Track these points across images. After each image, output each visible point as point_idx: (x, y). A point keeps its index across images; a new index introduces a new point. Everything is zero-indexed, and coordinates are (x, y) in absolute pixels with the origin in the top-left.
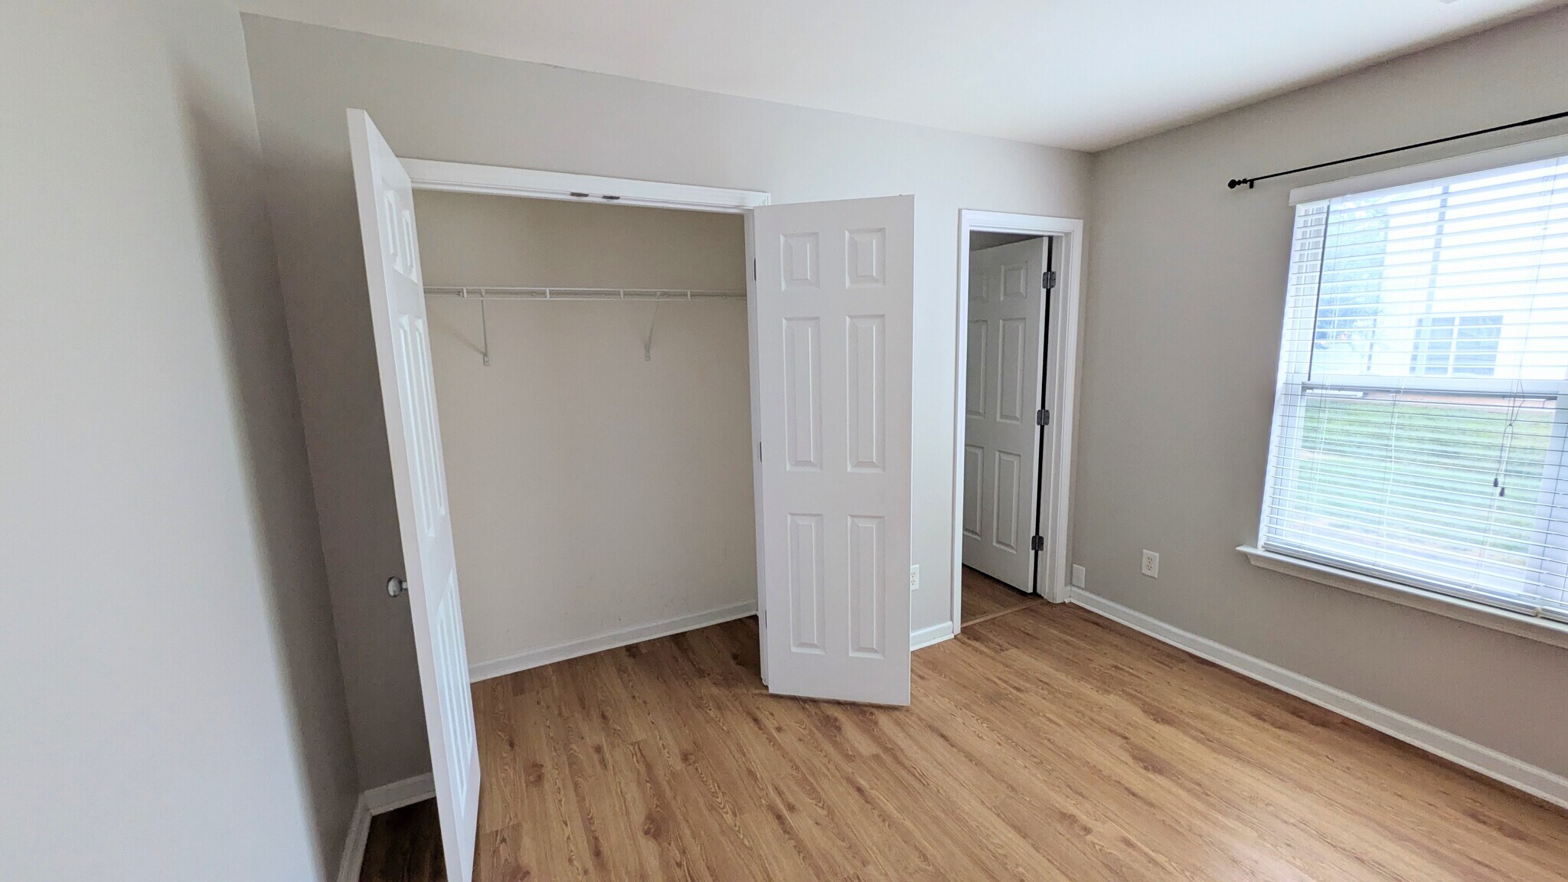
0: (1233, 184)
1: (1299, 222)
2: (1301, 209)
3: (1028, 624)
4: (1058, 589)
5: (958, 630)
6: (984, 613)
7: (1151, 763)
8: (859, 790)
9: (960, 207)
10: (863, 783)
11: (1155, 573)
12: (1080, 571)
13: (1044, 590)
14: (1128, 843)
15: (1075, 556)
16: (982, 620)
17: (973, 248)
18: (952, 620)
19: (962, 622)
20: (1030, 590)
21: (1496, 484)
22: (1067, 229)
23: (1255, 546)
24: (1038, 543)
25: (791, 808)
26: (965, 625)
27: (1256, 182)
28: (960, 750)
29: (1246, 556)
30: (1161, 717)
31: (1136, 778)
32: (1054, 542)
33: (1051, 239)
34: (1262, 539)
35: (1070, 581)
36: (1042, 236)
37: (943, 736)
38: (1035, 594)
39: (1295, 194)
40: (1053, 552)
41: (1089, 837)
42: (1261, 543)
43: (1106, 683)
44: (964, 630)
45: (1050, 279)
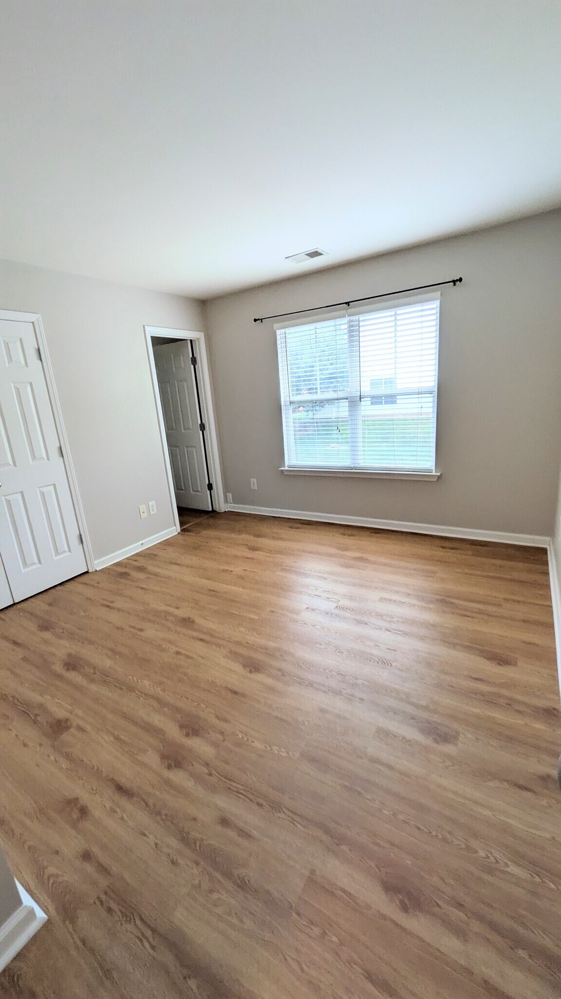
0: (255, 320)
1: (278, 337)
2: (278, 332)
3: (211, 521)
4: (222, 506)
5: (179, 530)
6: (190, 522)
7: (253, 549)
8: (142, 588)
9: (145, 324)
10: (144, 586)
11: (256, 488)
12: (230, 495)
13: (217, 508)
14: (245, 570)
15: (226, 489)
16: (190, 525)
17: (154, 345)
18: (175, 526)
19: (181, 527)
20: (211, 509)
21: (338, 429)
22: (198, 337)
23: (285, 467)
24: (210, 487)
25: (112, 602)
26: (182, 528)
27: (263, 320)
28: (183, 565)
29: (282, 471)
30: (258, 536)
31: (250, 554)
32: (216, 485)
33: (191, 341)
34: (287, 464)
35: (226, 501)
36: (187, 340)
37: (176, 564)
38: (213, 511)
39: (276, 326)
40: (217, 489)
41: (233, 573)
42: (286, 465)
43: (240, 532)
44: (182, 530)
45: (194, 361)
